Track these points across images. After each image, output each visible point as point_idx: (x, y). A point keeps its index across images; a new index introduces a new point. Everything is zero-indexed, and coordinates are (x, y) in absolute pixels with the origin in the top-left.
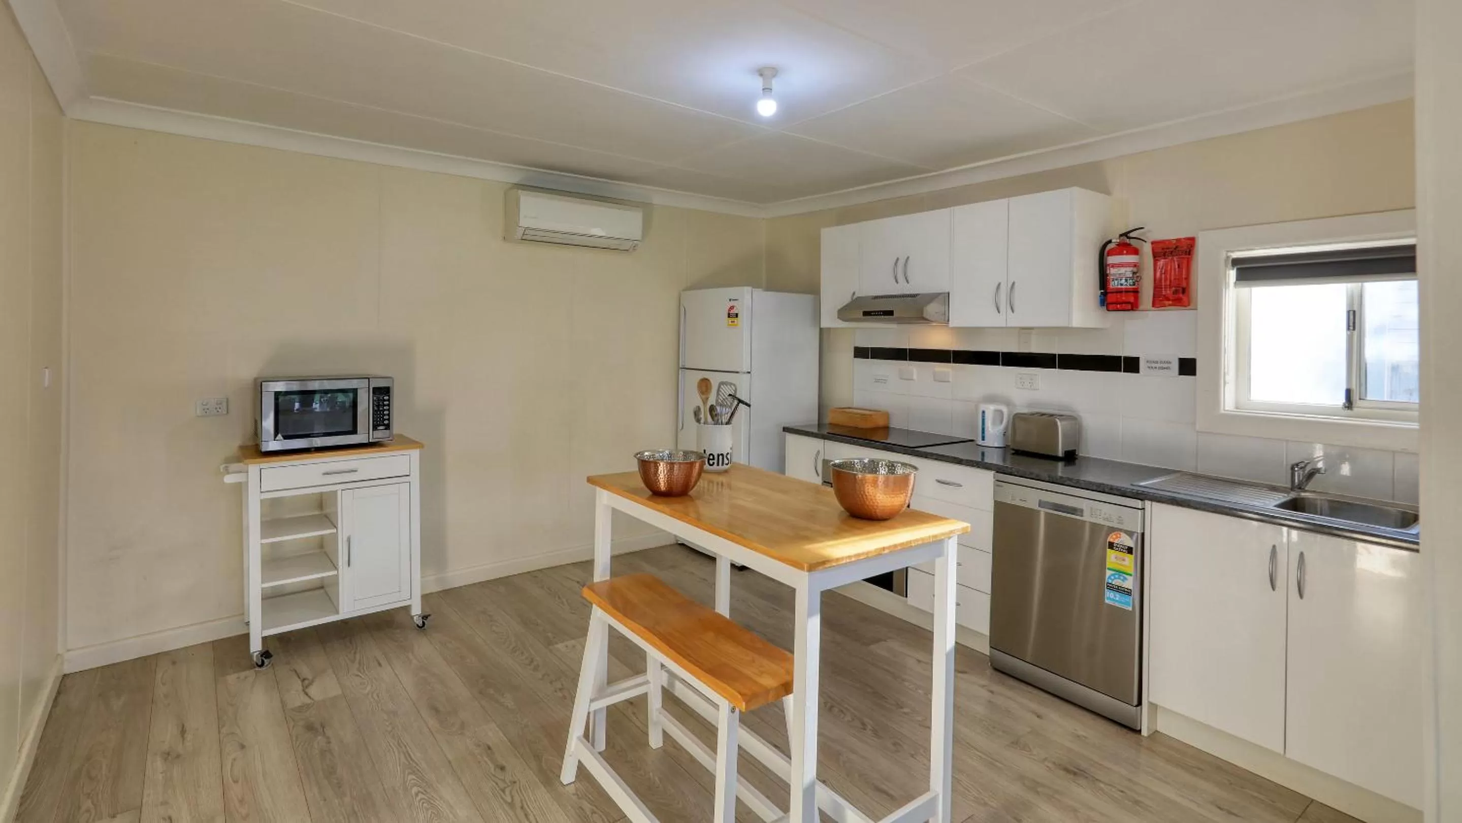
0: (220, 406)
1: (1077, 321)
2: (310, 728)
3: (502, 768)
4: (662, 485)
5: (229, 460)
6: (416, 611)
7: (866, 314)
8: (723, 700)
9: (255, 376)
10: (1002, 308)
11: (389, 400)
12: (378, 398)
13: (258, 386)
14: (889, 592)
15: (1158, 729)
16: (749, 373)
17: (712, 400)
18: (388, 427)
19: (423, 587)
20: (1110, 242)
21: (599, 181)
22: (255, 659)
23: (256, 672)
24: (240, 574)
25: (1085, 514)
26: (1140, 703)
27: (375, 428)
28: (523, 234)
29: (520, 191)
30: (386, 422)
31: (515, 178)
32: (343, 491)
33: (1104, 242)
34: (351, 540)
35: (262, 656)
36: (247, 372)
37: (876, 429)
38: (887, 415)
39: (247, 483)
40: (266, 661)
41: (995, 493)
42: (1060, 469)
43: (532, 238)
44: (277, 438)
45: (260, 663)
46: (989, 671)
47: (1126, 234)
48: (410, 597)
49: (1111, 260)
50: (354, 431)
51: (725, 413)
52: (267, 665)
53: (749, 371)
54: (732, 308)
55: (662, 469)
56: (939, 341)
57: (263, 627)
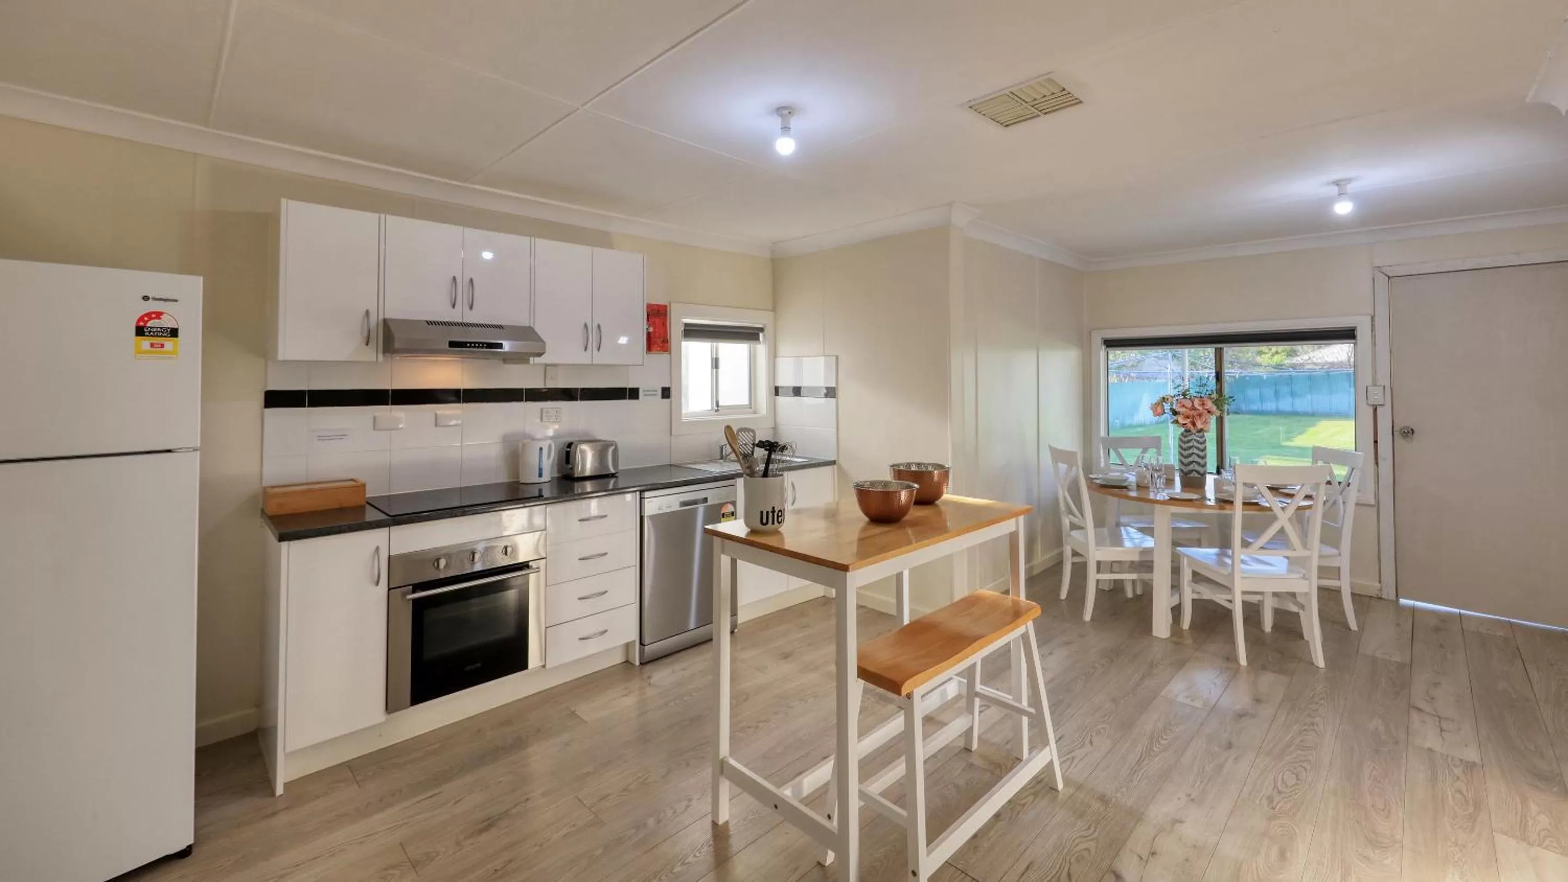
10: (590, 349)
25: (709, 500)
56: (443, 379)
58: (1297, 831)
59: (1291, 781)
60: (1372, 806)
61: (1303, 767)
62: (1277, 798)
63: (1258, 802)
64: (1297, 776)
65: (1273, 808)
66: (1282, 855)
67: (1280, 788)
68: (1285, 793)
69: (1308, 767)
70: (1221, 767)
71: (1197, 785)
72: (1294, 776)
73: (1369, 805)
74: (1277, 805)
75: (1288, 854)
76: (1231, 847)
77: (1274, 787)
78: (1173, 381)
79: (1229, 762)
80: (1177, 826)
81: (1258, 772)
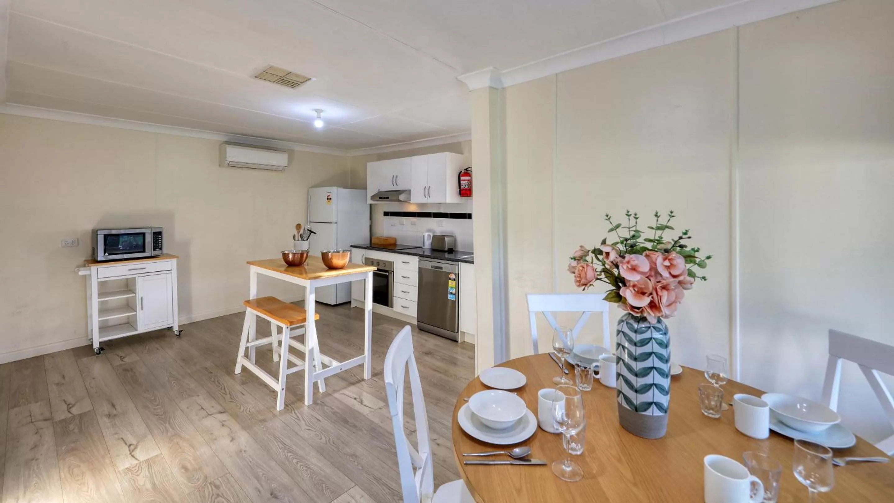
0: (74, 242)
1: (448, 201)
2: (126, 370)
3: (211, 373)
5: (79, 267)
6: (176, 329)
7: (380, 198)
8: (283, 324)
9: (93, 228)
10: (427, 197)
11: (161, 237)
12: (156, 237)
13: (95, 233)
14: (386, 307)
15: (465, 341)
17: (302, 232)
18: (161, 249)
19: (179, 322)
20: (461, 172)
21: (267, 140)
22: (96, 351)
23: (97, 357)
24: (87, 317)
25: (444, 269)
26: (458, 332)
27: (154, 250)
28: (229, 164)
29: (227, 146)
30: (160, 247)
31: (225, 139)
32: (139, 278)
33: (459, 173)
34: (143, 299)
35: (99, 349)
36: (89, 226)
37: (390, 245)
38: (395, 240)
39: (90, 275)
40: (101, 352)
41: (419, 264)
42: (447, 255)
43: (233, 165)
44: (106, 255)
45: (98, 353)
46: (418, 330)
47: (466, 169)
48: (172, 323)
49: (462, 178)
50: (144, 251)
51: (306, 236)
52: (102, 354)
53: (336, 222)
54: (329, 196)
56: (412, 209)
57: (100, 338)
58: (190, 484)
62: (215, 491)
63: (220, 479)
65: (210, 483)
66: (186, 469)
67: (220, 498)
68: (216, 498)
70: (258, 478)
71: (250, 459)
74: (211, 487)
75: (183, 470)
76: (205, 451)
77: (224, 496)
78: (607, 218)
79: (259, 487)
80: (231, 439)
81: (240, 495)
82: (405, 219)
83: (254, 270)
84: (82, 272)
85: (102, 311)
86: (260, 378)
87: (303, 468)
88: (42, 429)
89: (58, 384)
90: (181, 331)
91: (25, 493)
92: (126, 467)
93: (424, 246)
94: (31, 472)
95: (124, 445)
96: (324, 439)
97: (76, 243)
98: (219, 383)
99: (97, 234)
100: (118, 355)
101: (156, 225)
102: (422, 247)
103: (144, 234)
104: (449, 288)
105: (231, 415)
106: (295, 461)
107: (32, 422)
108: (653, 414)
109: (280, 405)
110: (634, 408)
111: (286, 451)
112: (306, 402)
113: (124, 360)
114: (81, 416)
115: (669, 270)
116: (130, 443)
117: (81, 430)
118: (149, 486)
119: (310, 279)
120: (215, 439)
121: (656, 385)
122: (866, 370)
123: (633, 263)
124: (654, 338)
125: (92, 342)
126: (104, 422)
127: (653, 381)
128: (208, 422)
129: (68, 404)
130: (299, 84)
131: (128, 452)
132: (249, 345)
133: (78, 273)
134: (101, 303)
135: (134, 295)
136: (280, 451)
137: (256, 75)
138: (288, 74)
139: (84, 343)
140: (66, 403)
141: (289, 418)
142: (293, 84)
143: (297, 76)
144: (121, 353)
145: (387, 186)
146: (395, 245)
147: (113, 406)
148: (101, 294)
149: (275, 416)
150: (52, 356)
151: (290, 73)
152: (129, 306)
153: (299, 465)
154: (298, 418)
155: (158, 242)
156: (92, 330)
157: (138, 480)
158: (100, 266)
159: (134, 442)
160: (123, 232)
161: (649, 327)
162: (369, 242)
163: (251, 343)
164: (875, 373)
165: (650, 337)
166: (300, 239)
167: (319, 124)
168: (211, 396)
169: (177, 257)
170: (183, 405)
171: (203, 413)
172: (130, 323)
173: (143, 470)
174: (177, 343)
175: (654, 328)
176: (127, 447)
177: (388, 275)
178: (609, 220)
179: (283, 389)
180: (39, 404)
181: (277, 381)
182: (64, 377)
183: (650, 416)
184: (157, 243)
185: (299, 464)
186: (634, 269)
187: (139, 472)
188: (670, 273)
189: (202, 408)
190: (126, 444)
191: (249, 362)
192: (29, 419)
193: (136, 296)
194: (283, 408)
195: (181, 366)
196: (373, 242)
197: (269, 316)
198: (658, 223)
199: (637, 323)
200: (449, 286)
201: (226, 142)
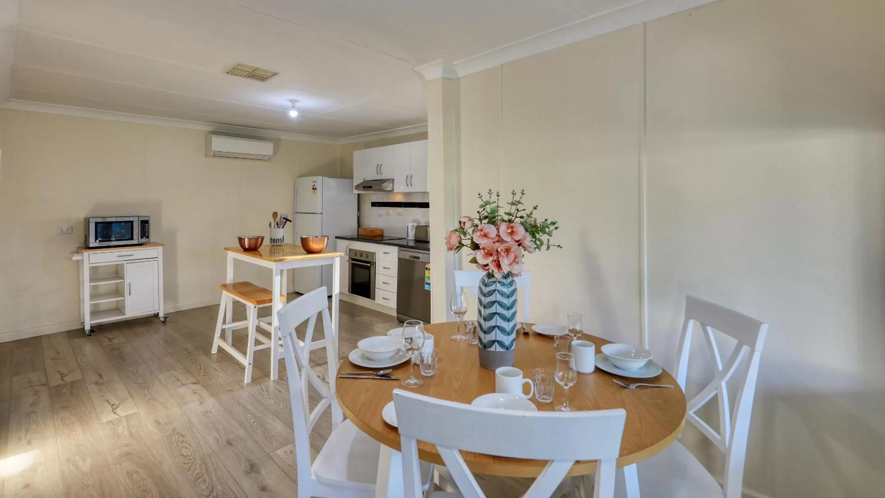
0: (69, 229)
2: (113, 349)
3: (190, 352)
4: (247, 245)
6: (161, 315)
7: (366, 187)
8: (251, 304)
9: (86, 216)
10: (409, 185)
11: (148, 226)
12: (143, 225)
13: (87, 221)
14: (369, 299)
16: (321, 213)
17: (278, 219)
18: (148, 237)
22: (87, 333)
23: (88, 339)
24: (79, 302)
25: (420, 259)
27: (142, 237)
28: (214, 154)
29: (213, 135)
30: (147, 235)
31: (211, 129)
32: (127, 264)
34: (131, 284)
35: (90, 332)
36: (81, 215)
37: (376, 236)
38: (382, 231)
39: (83, 260)
40: (92, 334)
41: (399, 255)
43: (218, 155)
44: (97, 241)
45: (89, 334)
46: (397, 321)
48: (158, 311)
50: (132, 239)
51: (281, 224)
52: (93, 336)
54: (314, 185)
55: (246, 240)
56: (399, 199)
57: (91, 320)
58: (160, 433)
59: (183, 451)
60: (138, 472)
61: (187, 464)
62: (181, 439)
63: (186, 431)
64: (184, 456)
65: (177, 433)
66: (158, 423)
67: (184, 443)
68: (180, 444)
69: (185, 466)
70: (218, 431)
71: (214, 417)
72: (186, 455)
73: (140, 471)
75: (156, 424)
76: (176, 411)
77: (187, 442)
78: (479, 196)
79: (218, 437)
80: (200, 403)
81: (201, 442)
82: (391, 210)
83: (231, 255)
84: (76, 258)
85: (93, 296)
86: (234, 358)
87: (258, 425)
88: (39, 391)
89: (53, 359)
90: (166, 318)
91: (26, 435)
92: (109, 420)
93: (408, 237)
94: (31, 421)
95: (108, 404)
96: (282, 406)
97: (71, 230)
98: (196, 361)
99: (89, 222)
100: (107, 338)
101: (143, 213)
102: (406, 239)
103: (132, 222)
104: (426, 278)
105: (203, 386)
106: (252, 421)
107: (31, 386)
108: (496, 349)
109: (247, 378)
110: (483, 346)
111: (246, 413)
112: (272, 378)
113: (112, 341)
114: (72, 383)
115: (512, 236)
116: (113, 403)
117: (72, 393)
118: (126, 433)
119: (275, 261)
120: (187, 403)
121: (498, 327)
122: (704, 326)
123: (486, 231)
124: (498, 290)
125: (84, 325)
126: (92, 388)
127: (496, 323)
128: (182, 390)
129: (61, 373)
130: (268, 78)
131: (111, 410)
132: (224, 327)
133: (71, 258)
134: (94, 288)
135: (123, 281)
136: (241, 413)
137: (227, 71)
138: (256, 69)
139: (77, 327)
140: (60, 373)
141: (255, 389)
142: (263, 79)
143: (264, 71)
144: (110, 336)
145: (372, 175)
146: (382, 236)
147: (100, 376)
148: (92, 279)
149: (243, 387)
150: (48, 336)
151: (258, 69)
152: (118, 292)
153: (255, 424)
154: (262, 390)
155: (145, 230)
156: (84, 314)
157: (117, 429)
158: (91, 252)
159: (117, 403)
160: (113, 220)
161: (496, 282)
162: (356, 234)
163: (227, 325)
164: (709, 329)
165: (495, 289)
166: (276, 227)
167: (293, 114)
168: (187, 370)
169: (163, 245)
170: (162, 377)
171: (179, 383)
172: (119, 309)
173: (122, 423)
174: (162, 328)
175: (499, 282)
176: (110, 406)
177: (370, 266)
178: (481, 198)
179: (250, 364)
180: (36, 373)
181: (245, 357)
182: (58, 353)
183: (494, 351)
184: (144, 232)
185: (256, 422)
186: (486, 236)
187: (119, 424)
188: (513, 239)
189: (178, 380)
190: (110, 404)
191: (225, 343)
192: (29, 384)
193: (124, 282)
194: (250, 381)
195: (164, 347)
196: (359, 234)
197: (241, 298)
198: (514, 199)
199: (488, 279)
200: (426, 276)
201: (212, 131)
